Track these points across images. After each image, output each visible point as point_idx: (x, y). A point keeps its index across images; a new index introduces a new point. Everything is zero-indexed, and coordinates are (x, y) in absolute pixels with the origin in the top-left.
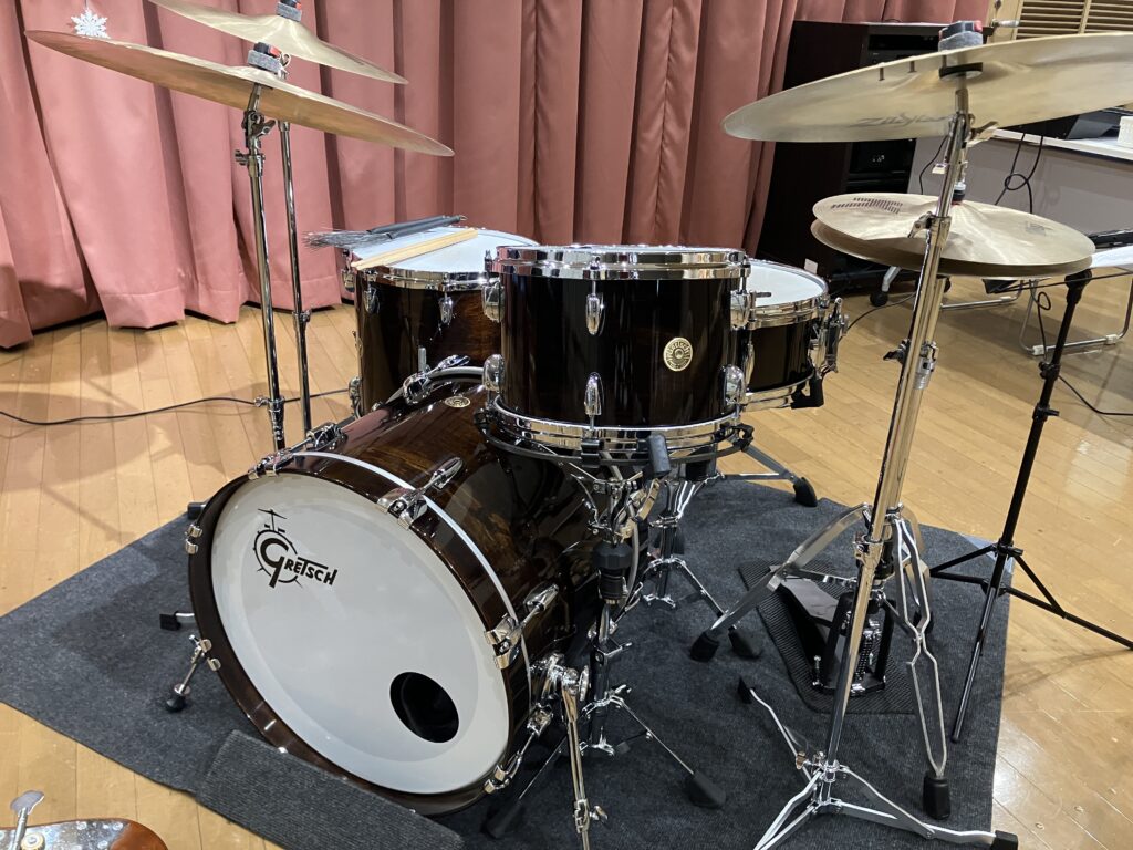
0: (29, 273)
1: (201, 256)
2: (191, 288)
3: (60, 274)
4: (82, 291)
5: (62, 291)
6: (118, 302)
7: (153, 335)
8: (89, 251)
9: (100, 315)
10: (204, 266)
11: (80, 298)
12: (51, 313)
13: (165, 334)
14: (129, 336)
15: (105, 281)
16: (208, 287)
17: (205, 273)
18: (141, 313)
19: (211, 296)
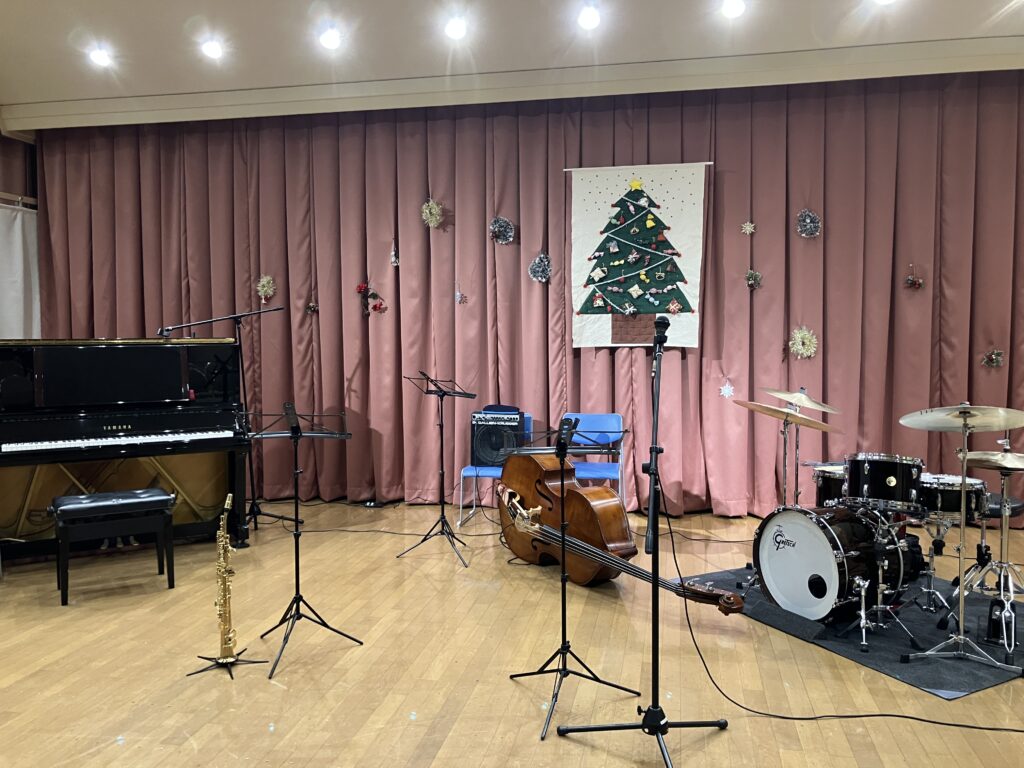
0: (686, 487)
1: (758, 487)
2: (751, 502)
3: (697, 490)
4: (704, 498)
5: (697, 497)
6: (719, 503)
7: (732, 520)
8: (711, 480)
9: (709, 511)
10: (759, 492)
11: (702, 500)
12: (691, 506)
13: (737, 521)
14: (721, 520)
15: (715, 493)
16: (759, 501)
17: (758, 495)
18: (728, 509)
19: (760, 506)
